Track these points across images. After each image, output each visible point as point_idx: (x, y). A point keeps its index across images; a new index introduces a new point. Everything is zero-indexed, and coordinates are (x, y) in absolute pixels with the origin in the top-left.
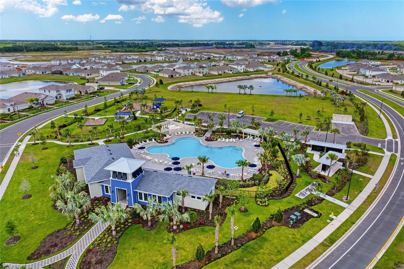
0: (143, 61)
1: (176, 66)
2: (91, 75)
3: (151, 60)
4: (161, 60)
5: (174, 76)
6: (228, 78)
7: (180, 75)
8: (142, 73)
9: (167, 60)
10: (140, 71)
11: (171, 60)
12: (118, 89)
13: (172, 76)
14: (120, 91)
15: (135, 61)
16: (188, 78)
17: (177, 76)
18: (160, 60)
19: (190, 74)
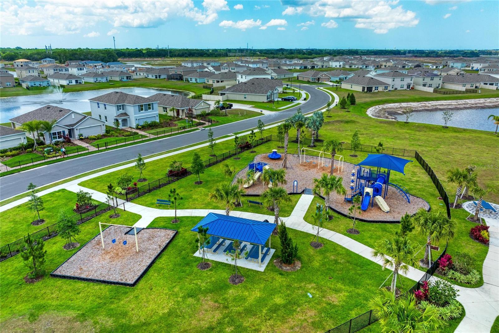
0: (310, 68)
1: (371, 73)
2: (222, 82)
3: (323, 66)
4: (338, 67)
5: (374, 89)
6: (495, 100)
7: (386, 88)
8: (308, 82)
9: (347, 67)
10: (306, 80)
11: (353, 67)
12: (259, 110)
13: (370, 89)
14: (262, 114)
15: (298, 68)
16: (404, 95)
17: (381, 89)
18: (336, 66)
19: (405, 87)
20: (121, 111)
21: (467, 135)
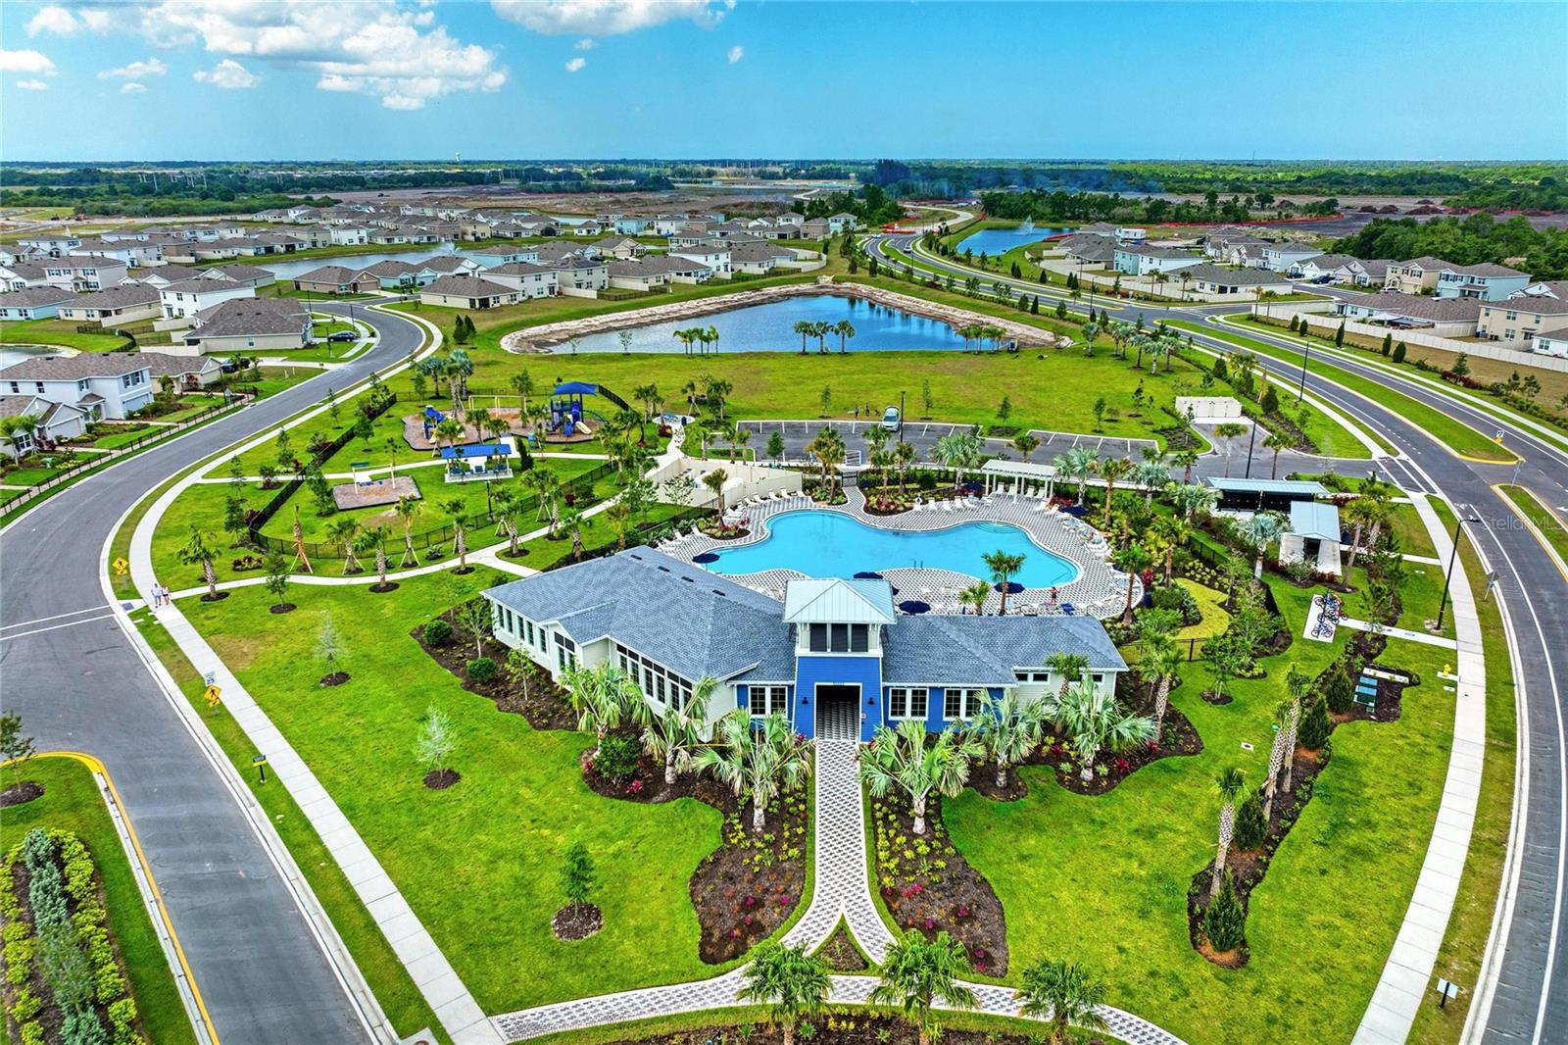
0: (283, 250)
2: (117, 312)
3: (314, 243)
4: (356, 242)
5: (491, 301)
6: (694, 303)
7: (513, 297)
8: (332, 295)
9: (381, 241)
10: (326, 290)
11: (396, 241)
13: (484, 303)
14: (323, 370)
15: (250, 252)
16: (549, 309)
17: (504, 300)
18: (351, 241)
19: (546, 293)
20: (86, 391)
21: (654, 362)
